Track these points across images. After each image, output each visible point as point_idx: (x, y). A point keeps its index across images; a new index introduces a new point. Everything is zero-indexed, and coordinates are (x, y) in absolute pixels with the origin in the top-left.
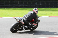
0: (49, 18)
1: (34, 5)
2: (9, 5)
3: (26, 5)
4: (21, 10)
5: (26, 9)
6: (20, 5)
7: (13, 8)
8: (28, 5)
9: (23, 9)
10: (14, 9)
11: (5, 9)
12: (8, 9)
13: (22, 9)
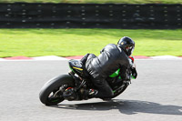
0: (180, 61)
1: (132, 20)
2: (54, 18)
3: (106, 20)
4: (90, 34)
5: (105, 31)
6: (88, 20)
7: (64, 28)
8: (111, 20)
9: (96, 33)
10: (69, 30)
11: (41, 30)
12: (49, 31)
13: (95, 30)
